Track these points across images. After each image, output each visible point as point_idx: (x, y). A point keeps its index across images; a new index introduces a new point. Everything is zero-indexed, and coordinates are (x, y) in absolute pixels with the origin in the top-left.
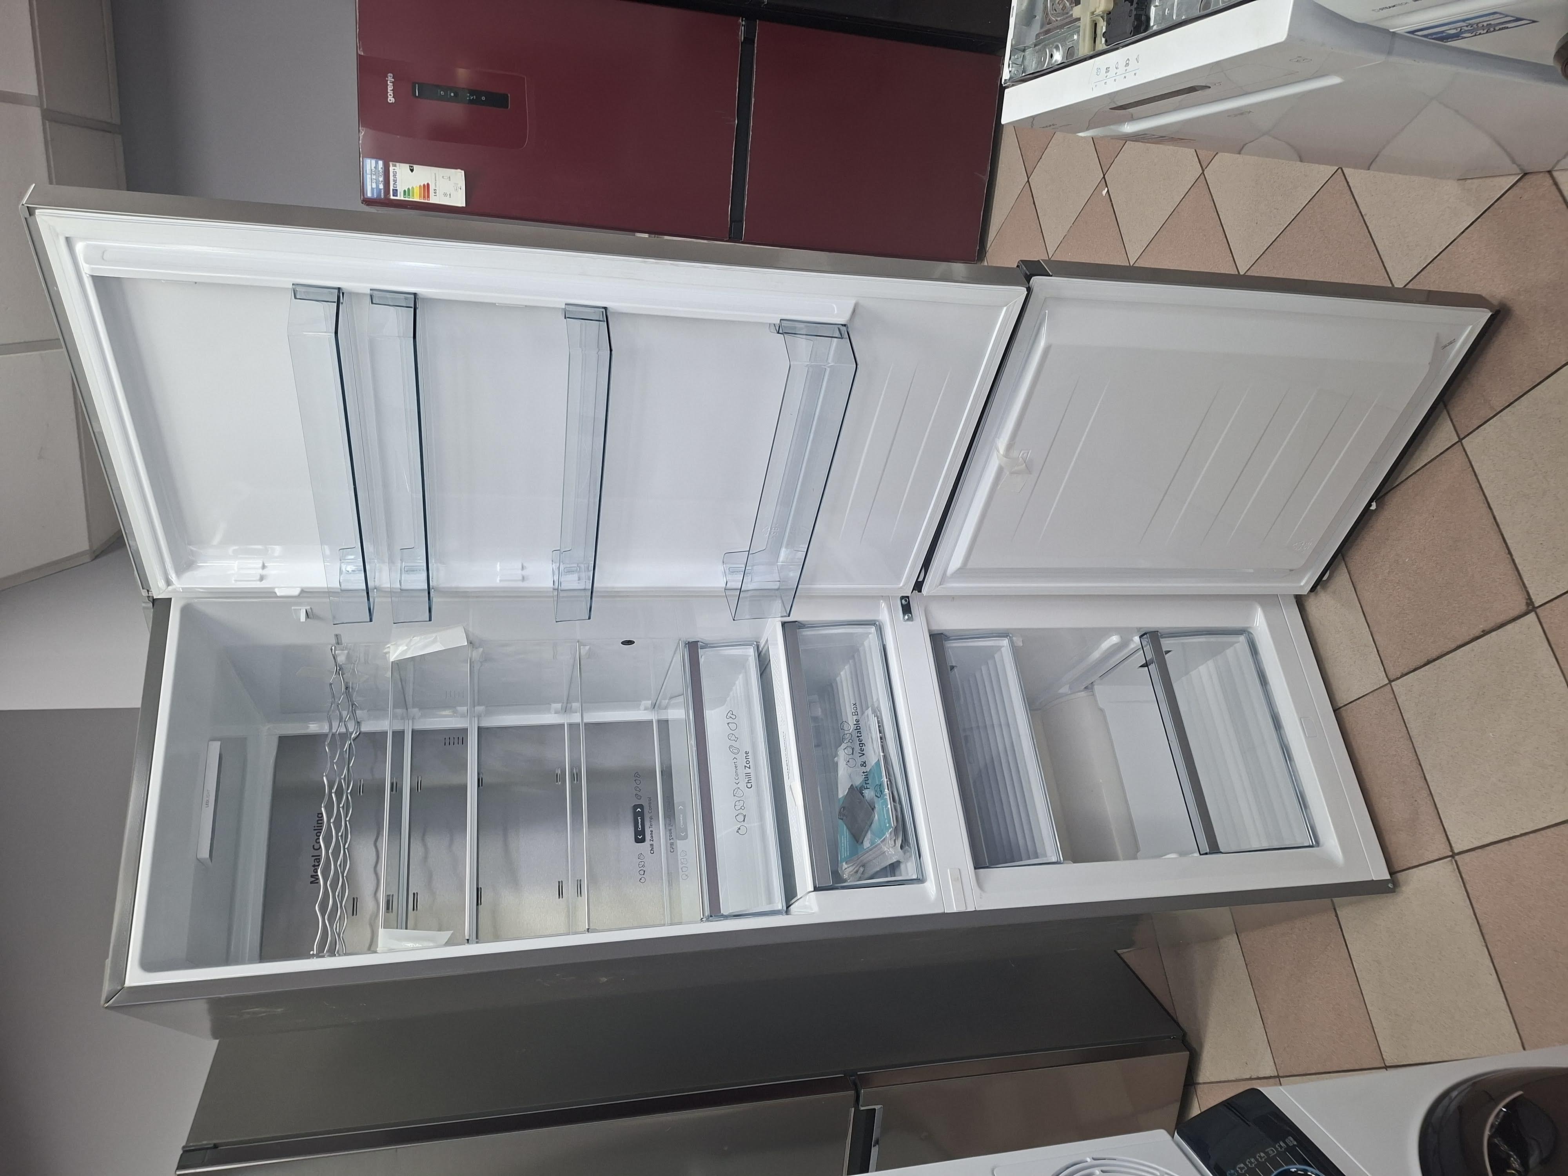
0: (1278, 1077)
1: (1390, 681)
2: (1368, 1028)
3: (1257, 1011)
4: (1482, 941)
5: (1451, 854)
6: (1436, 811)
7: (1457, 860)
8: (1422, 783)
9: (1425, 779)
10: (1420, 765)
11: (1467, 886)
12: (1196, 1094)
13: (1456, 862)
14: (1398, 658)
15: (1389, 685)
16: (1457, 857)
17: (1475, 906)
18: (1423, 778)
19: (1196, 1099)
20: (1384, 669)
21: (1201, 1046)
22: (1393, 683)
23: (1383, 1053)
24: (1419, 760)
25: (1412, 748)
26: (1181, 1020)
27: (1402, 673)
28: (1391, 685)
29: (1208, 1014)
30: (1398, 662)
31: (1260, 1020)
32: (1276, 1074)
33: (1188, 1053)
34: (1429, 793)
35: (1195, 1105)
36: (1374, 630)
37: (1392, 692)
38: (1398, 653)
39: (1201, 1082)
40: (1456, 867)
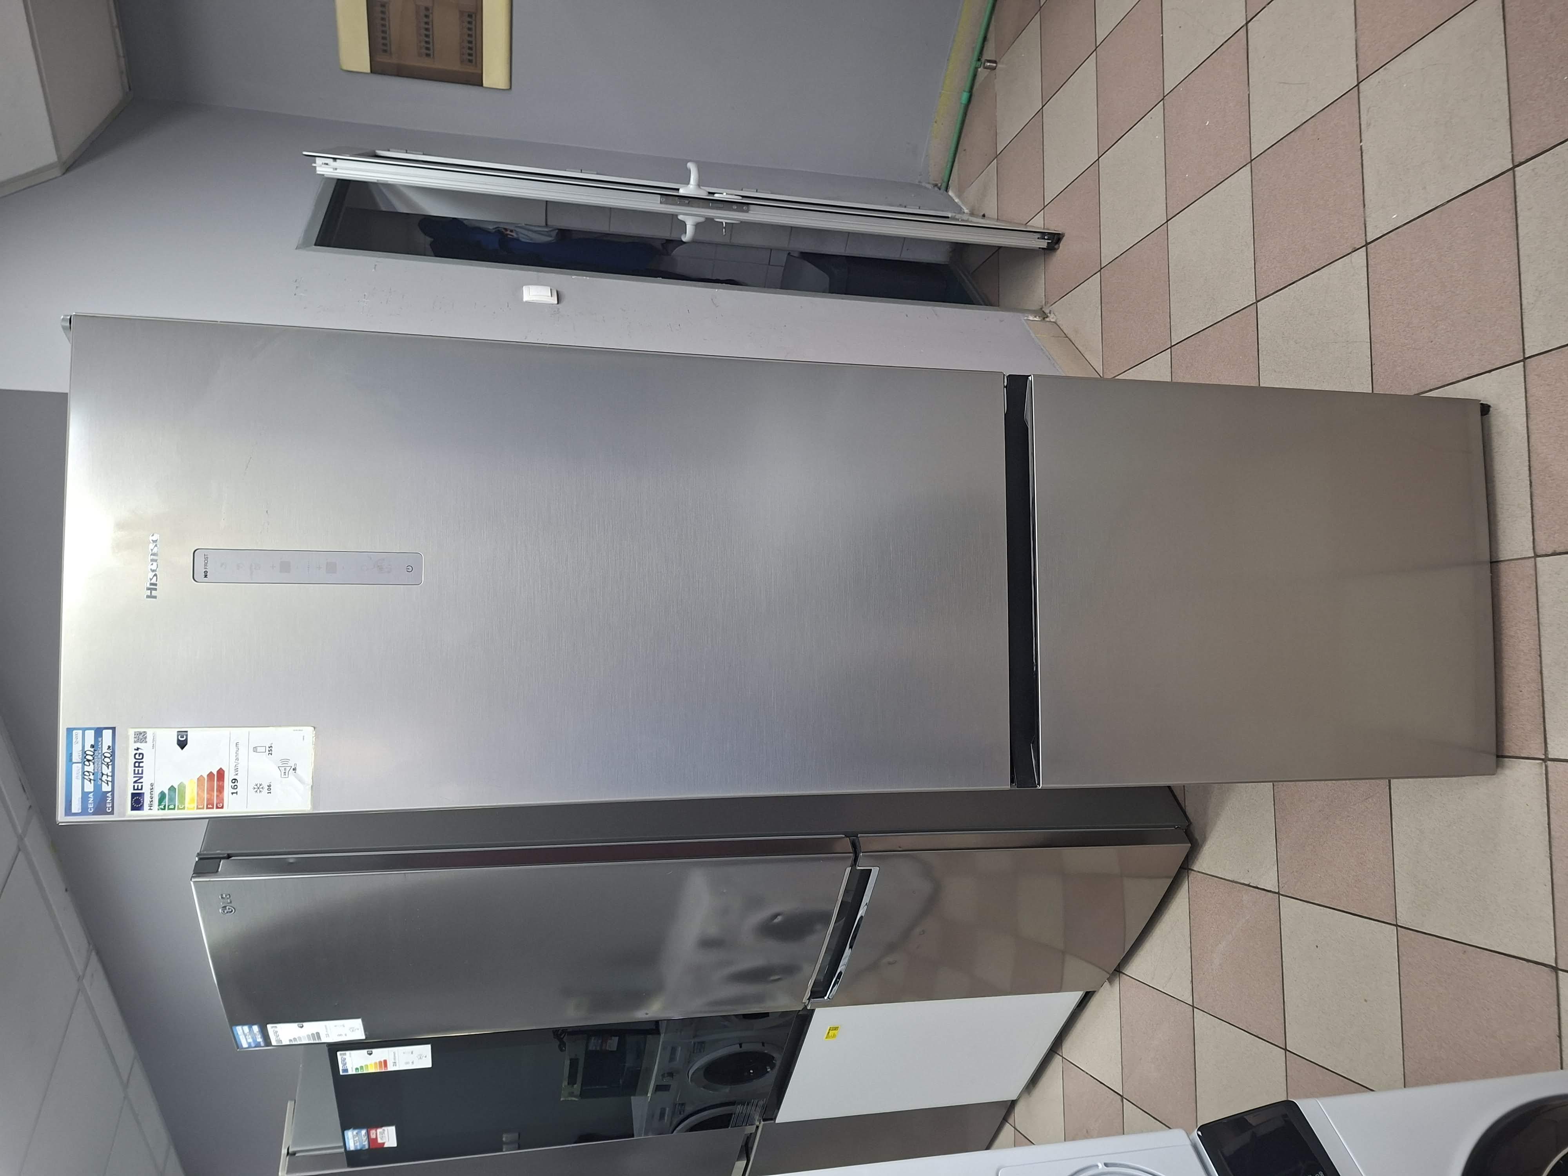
0: (1278, 893)
1: (1536, 556)
2: (1389, 885)
3: (1273, 829)
4: (1547, 852)
5: (1543, 757)
6: (1542, 709)
7: (1549, 765)
8: (1536, 675)
9: (1541, 673)
10: (1540, 656)
11: (1551, 794)
12: (1188, 878)
13: (1546, 767)
14: (1555, 533)
15: (1533, 559)
16: (1549, 763)
17: (1552, 816)
18: (1539, 671)
19: (1187, 882)
20: (1534, 539)
21: (1205, 839)
22: (1538, 559)
23: (1397, 912)
24: (1540, 651)
25: (1537, 635)
26: (1189, 810)
27: (1555, 551)
28: (1535, 560)
29: (1220, 814)
30: (1554, 537)
31: (1274, 839)
32: (1277, 891)
33: (1190, 845)
34: (1540, 688)
35: (1184, 887)
36: (1536, 492)
37: (1534, 568)
38: (1557, 527)
39: (1195, 869)
40: (1544, 772)
